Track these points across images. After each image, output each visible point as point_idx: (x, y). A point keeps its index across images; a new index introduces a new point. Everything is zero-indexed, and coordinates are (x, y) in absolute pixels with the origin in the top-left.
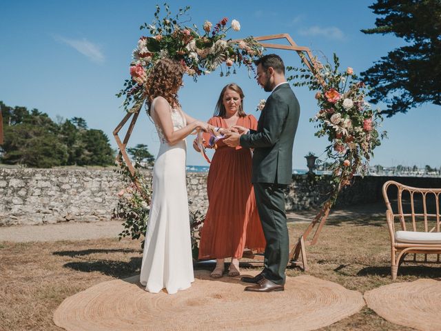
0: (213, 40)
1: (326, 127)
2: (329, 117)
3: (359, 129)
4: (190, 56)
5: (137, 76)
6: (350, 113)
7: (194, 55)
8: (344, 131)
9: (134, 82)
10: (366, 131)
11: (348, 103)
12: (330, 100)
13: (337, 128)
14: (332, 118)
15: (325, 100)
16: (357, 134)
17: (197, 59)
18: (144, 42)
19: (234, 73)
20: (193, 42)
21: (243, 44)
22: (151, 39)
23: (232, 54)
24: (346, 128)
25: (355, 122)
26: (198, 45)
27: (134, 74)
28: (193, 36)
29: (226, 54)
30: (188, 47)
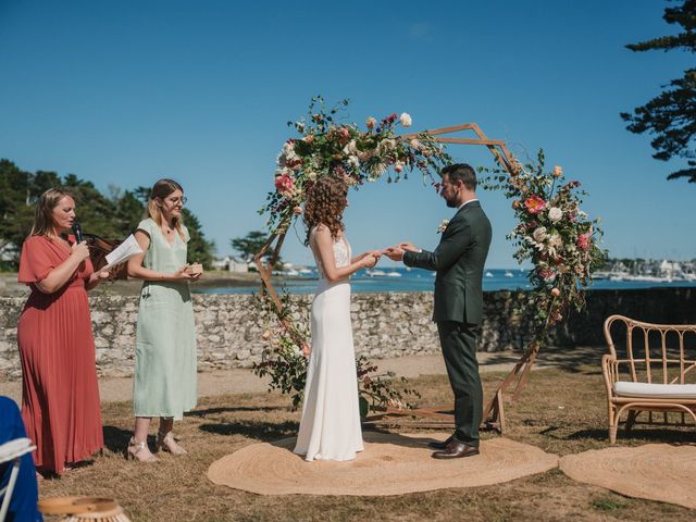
0: (377, 139)
1: (528, 246)
2: (530, 231)
3: (572, 248)
4: (349, 161)
5: (285, 189)
6: (559, 228)
7: (353, 159)
8: (551, 250)
9: (280, 196)
10: (581, 249)
11: (556, 214)
12: (532, 210)
13: (541, 247)
14: (534, 234)
15: (526, 210)
16: (569, 254)
17: (357, 164)
18: (291, 146)
19: (406, 178)
20: (353, 143)
21: (415, 143)
22: (301, 141)
23: (402, 157)
24: (555, 246)
25: (565, 238)
26: (359, 146)
27: (279, 186)
28: (352, 135)
29: (394, 156)
30: (346, 150)
